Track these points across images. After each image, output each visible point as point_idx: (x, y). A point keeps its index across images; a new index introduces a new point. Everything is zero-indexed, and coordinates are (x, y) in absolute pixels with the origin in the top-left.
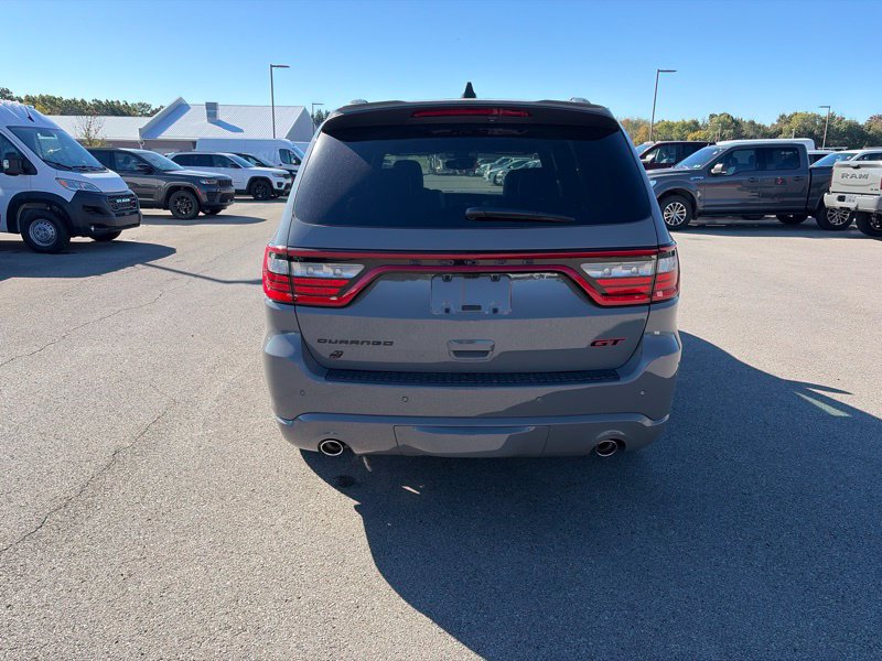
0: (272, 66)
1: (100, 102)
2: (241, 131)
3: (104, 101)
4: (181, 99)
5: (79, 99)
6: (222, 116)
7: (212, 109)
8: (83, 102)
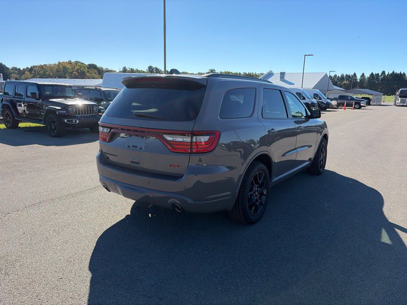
0: (305, 55)
1: (246, 73)
2: (293, 84)
3: (247, 73)
4: (271, 71)
5: (238, 73)
6: (286, 78)
7: (282, 75)
8: (240, 74)
